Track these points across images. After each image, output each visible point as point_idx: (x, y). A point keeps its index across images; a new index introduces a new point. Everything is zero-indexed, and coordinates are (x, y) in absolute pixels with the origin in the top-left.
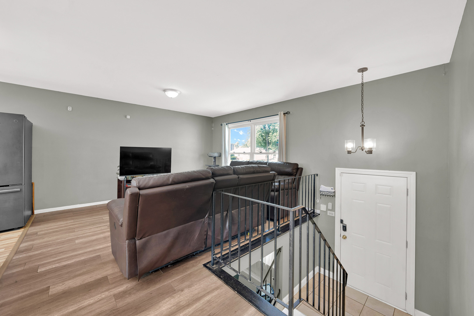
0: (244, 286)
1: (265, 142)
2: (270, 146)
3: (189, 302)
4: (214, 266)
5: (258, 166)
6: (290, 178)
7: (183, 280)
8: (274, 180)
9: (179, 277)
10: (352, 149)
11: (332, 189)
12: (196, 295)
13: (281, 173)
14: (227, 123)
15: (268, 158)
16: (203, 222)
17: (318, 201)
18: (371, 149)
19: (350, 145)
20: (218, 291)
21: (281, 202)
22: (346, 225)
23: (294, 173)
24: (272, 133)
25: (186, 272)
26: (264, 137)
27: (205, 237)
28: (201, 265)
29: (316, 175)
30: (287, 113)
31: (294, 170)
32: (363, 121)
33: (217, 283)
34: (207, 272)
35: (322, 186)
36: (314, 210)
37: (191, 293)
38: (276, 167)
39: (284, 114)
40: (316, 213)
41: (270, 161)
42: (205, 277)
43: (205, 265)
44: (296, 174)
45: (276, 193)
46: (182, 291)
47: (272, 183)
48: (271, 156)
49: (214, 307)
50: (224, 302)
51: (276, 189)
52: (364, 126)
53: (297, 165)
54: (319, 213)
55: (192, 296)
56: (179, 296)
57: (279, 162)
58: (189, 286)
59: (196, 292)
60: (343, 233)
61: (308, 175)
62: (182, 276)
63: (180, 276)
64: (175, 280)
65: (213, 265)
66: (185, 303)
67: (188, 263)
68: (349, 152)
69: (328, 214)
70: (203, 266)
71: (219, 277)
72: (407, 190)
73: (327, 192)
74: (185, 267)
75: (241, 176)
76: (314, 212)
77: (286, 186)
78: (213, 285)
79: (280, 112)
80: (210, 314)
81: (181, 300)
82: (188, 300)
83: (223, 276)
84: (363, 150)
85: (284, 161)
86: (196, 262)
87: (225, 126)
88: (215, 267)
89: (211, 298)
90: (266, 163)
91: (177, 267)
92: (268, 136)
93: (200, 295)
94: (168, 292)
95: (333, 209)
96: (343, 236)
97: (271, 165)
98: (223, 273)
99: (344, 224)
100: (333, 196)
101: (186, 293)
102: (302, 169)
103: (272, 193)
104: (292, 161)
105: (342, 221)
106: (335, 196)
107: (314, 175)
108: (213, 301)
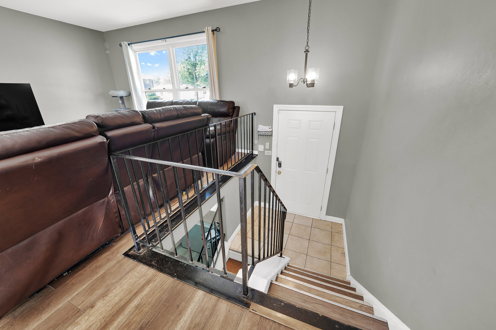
0: (185, 265)
1: (192, 77)
2: (198, 83)
3: (105, 321)
4: (140, 251)
5: (184, 107)
6: (227, 120)
7: (92, 289)
8: (208, 125)
9: (84, 287)
10: (294, 81)
11: (270, 128)
12: (116, 304)
13: (216, 115)
14: (129, 43)
15: (198, 97)
16: (106, 203)
17: (255, 142)
18: (314, 81)
19: (292, 77)
20: (150, 285)
21: (219, 149)
22: (281, 162)
23: (230, 114)
24: (199, 66)
25: (97, 273)
26: (190, 71)
27: (118, 220)
28: (120, 256)
29: (254, 114)
30: (216, 30)
31: (230, 110)
32: (307, 46)
33: (148, 274)
34: (131, 262)
35: (260, 126)
36: (252, 152)
37: (108, 304)
38: (209, 107)
39: (212, 31)
40: (254, 154)
41: (200, 100)
42: (128, 272)
43: (126, 254)
44: (233, 115)
45: (212, 140)
46: (92, 307)
47: (206, 129)
48: (201, 94)
49: (147, 312)
50: (160, 299)
51: (212, 135)
52: (309, 51)
53: (233, 103)
54: (257, 154)
55: (111, 308)
56: (86, 318)
57: (211, 100)
58: (104, 295)
59: (117, 299)
60: (279, 169)
61: (246, 115)
62: (89, 283)
63: (87, 284)
64: (77, 294)
65: (139, 249)
66: (99, 325)
67: (100, 258)
68: (291, 85)
69: (266, 154)
70: (123, 256)
71: (151, 265)
72: (335, 123)
73: (265, 132)
74: (94, 265)
75: (157, 125)
76: (252, 154)
77: (223, 130)
78: (141, 280)
79: (206, 27)
80: (142, 325)
81: (92, 323)
82: (103, 318)
83: (155, 260)
84: (304, 83)
85: (218, 99)
86: (113, 253)
87: (127, 48)
88: (143, 251)
89: (141, 300)
90: (195, 103)
91: (80, 270)
92: (195, 70)
93: (122, 303)
94: (67, 318)
95: (270, 149)
96: (279, 172)
97: (201, 104)
98: (154, 257)
99: (280, 161)
100: (270, 135)
101: (100, 308)
102: (239, 108)
103: (208, 141)
104: (228, 98)
105: (278, 159)
106: (272, 135)
107: (252, 114)
108: (144, 304)
